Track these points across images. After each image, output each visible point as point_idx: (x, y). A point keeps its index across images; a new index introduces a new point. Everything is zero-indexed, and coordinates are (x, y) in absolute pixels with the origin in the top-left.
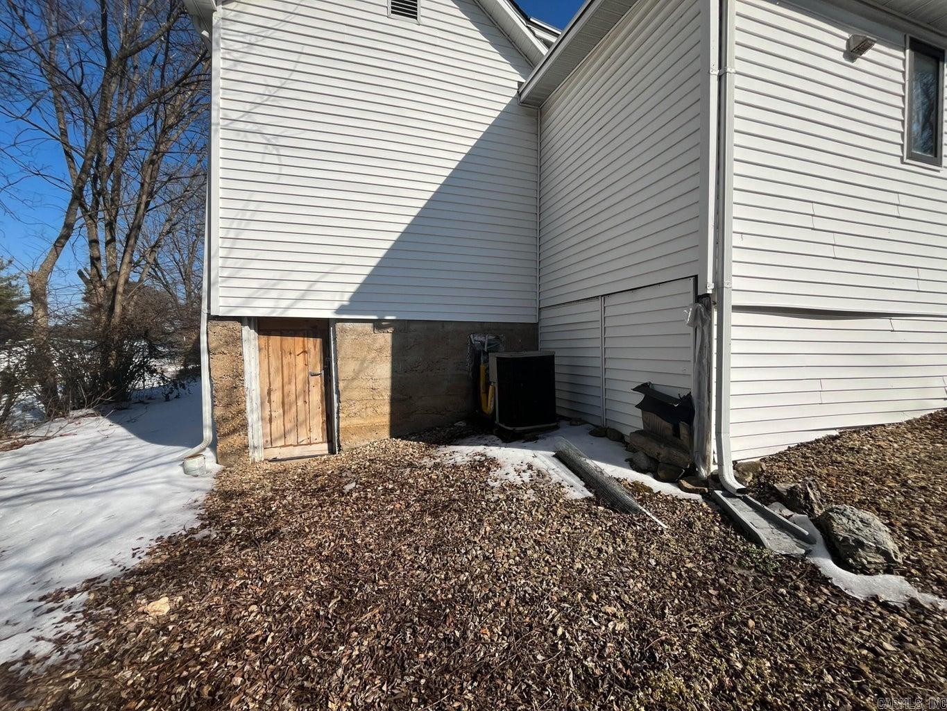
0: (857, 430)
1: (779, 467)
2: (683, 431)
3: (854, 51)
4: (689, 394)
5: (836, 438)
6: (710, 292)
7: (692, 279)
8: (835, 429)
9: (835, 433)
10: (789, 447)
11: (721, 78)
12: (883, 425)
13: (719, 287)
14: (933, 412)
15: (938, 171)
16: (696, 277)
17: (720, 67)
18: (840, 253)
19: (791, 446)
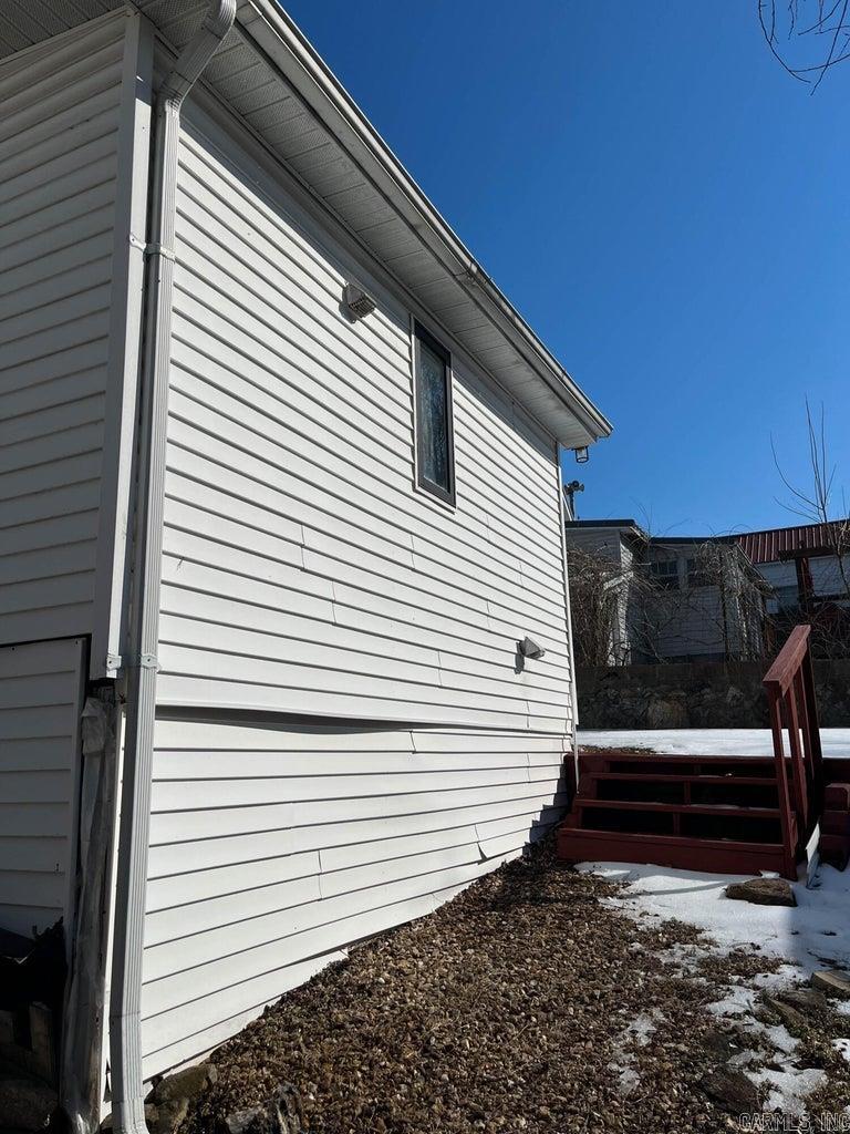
0: (372, 942)
1: (243, 1066)
2: (39, 1027)
3: (354, 309)
4: (59, 925)
5: (342, 966)
6: (112, 674)
7: (80, 642)
8: (343, 947)
9: (341, 956)
10: (267, 1009)
11: (151, 258)
12: (408, 924)
13: (131, 664)
14: (466, 887)
15: (452, 512)
16: (88, 637)
17: (148, 239)
18: (342, 616)
19: (270, 1004)
